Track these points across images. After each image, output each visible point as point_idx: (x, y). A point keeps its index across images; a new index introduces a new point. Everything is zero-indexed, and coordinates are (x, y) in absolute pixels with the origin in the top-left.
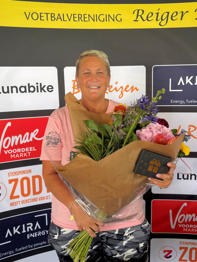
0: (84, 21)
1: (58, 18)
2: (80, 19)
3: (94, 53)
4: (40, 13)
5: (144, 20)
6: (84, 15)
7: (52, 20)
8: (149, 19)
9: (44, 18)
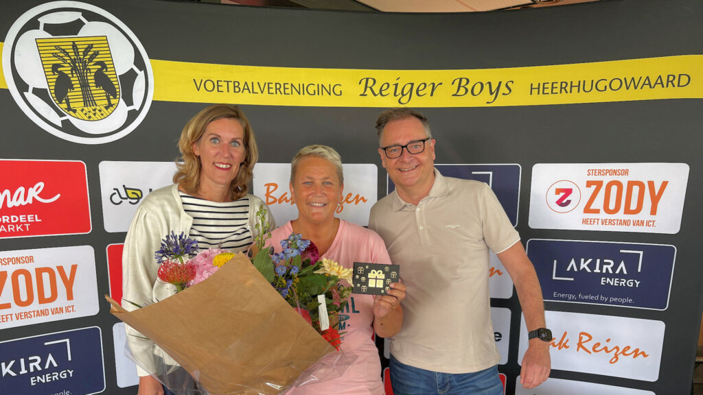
0: (285, 94)
1: (244, 89)
2: (278, 91)
3: (320, 153)
4: (218, 81)
5: (375, 95)
6: (284, 84)
7: (235, 92)
8: (383, 93)
9: (224, 88)
